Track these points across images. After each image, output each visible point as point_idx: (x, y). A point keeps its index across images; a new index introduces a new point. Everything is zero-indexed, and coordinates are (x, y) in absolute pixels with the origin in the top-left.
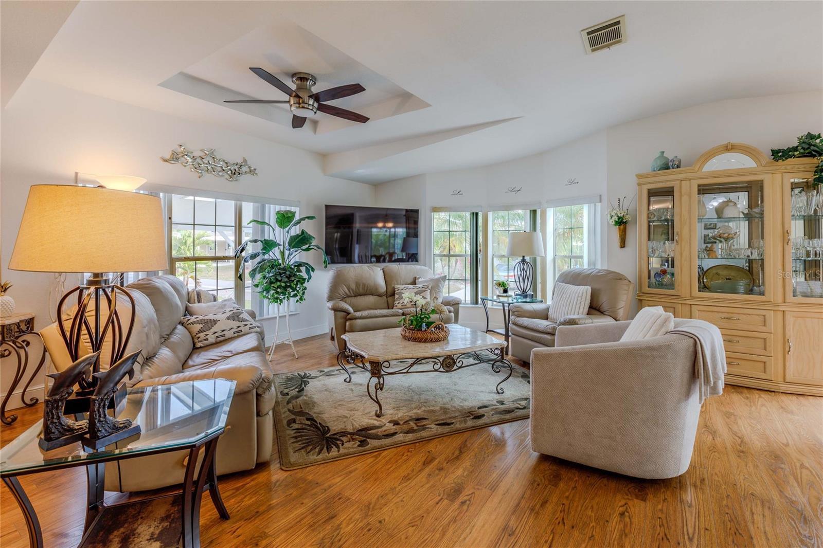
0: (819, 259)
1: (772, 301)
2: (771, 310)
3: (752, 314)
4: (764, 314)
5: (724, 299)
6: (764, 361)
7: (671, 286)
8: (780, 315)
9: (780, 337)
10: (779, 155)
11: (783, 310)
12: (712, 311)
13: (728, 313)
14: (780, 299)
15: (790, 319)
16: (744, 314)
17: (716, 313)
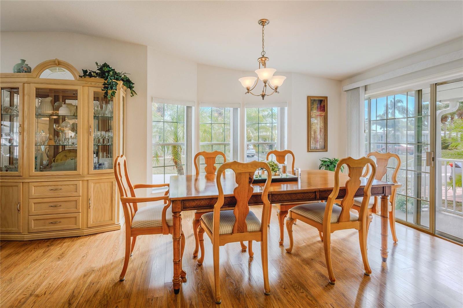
0: (108, 144)
1: (81, 174)
2: (80, 180)
3: (69, 185)
4: (76, 184)
5: (52, 175)
6: (76, 216)
7: (16, 169)
8: (85, 183)
9: (85, 197)
10: (86, 74)
11: (87, 179)
12: (44, 186)
13: (54, 185)
14: (86, 172)
15: (92, 185)
16: (65, 185)
17: (47, 187)
